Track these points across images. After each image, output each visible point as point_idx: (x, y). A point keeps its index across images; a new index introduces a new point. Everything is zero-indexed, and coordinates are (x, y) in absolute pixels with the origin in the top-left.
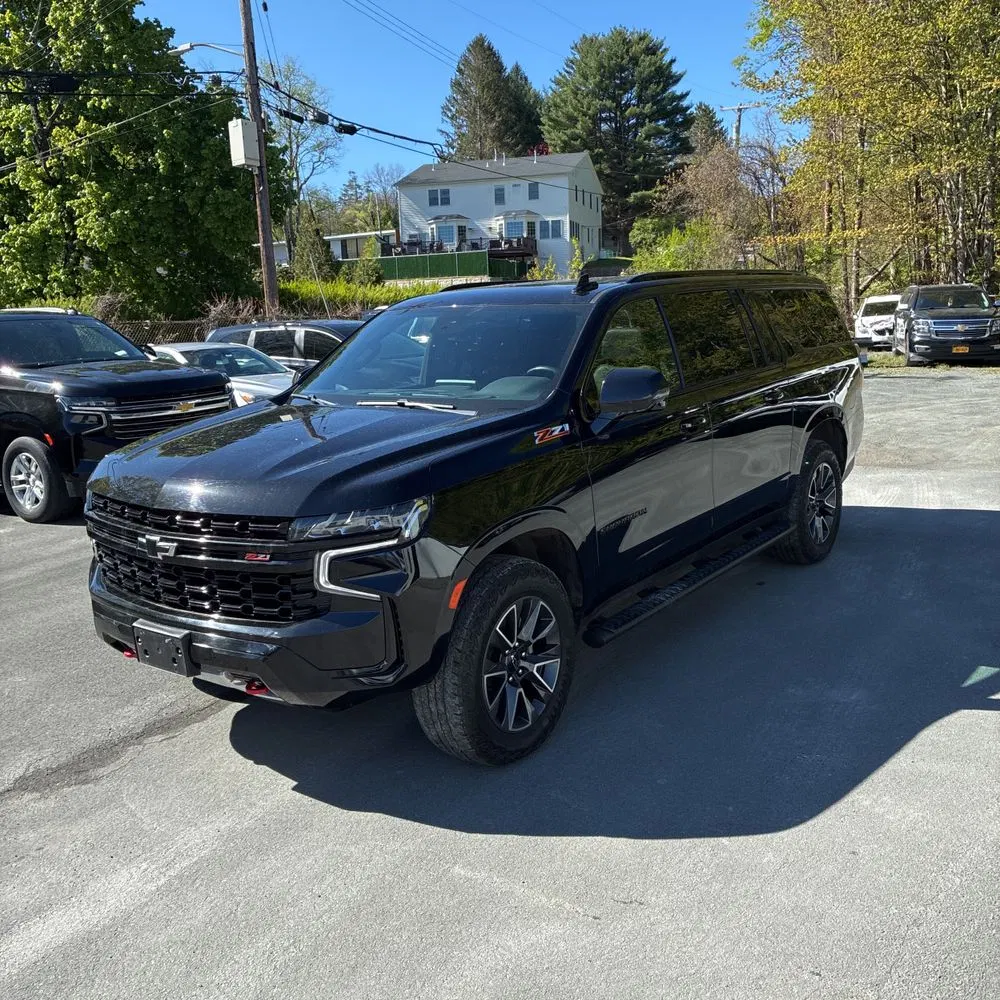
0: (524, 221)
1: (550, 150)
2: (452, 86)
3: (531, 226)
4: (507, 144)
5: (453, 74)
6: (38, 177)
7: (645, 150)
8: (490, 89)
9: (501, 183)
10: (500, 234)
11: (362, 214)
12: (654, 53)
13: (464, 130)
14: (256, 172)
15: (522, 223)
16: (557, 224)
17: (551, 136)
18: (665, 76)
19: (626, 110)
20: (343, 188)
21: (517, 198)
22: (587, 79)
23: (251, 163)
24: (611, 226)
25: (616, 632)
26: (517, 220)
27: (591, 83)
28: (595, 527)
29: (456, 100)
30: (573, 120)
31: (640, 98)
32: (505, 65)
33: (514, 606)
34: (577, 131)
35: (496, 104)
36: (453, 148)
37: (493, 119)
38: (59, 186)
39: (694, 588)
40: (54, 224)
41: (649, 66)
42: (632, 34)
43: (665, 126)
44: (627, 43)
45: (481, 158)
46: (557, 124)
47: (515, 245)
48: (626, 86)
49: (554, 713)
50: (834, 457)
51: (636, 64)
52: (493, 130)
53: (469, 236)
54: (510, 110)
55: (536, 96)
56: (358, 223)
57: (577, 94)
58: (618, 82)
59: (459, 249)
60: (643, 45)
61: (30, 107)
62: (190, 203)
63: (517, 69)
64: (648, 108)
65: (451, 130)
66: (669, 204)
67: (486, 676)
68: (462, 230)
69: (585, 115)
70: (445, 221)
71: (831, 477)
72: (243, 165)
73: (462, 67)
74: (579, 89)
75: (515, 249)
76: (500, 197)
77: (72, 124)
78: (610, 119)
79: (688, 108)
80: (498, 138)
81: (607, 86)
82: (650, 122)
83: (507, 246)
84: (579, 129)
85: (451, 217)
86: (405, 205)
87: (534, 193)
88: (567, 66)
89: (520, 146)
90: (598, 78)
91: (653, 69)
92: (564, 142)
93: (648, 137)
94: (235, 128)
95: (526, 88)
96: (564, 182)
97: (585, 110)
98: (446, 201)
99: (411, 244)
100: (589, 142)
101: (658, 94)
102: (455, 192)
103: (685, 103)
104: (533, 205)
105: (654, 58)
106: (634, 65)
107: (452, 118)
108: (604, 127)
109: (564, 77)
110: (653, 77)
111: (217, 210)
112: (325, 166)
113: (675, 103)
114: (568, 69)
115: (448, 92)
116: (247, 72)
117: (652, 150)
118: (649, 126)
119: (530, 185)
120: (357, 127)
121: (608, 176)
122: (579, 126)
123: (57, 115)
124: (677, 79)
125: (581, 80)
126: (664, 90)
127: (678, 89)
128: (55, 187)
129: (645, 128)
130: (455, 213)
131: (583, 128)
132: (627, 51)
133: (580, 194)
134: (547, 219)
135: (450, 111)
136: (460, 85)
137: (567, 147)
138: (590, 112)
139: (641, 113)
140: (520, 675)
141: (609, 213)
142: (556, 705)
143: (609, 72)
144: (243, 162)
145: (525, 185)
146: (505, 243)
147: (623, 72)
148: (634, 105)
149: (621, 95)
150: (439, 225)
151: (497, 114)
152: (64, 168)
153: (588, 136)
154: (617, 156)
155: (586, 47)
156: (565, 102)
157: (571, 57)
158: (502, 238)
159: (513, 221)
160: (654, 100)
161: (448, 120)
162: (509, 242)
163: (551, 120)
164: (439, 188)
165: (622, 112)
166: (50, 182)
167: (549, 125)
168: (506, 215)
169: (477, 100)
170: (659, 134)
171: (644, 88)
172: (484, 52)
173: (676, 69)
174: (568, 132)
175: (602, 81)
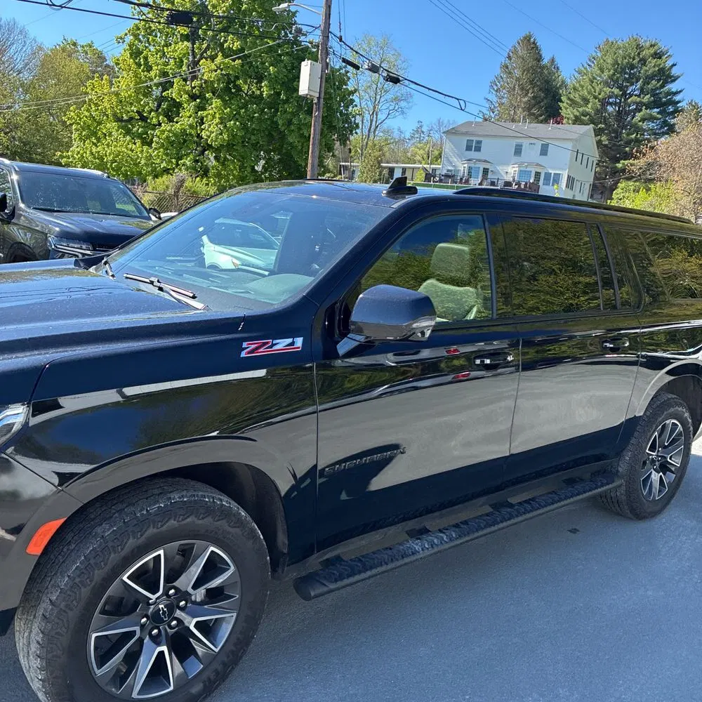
0: (533, 170)
1: (564, 122)
2: (501, 68)
3: (538, 174)
4: (534, 114)
5: (503, 59)
6: (187, 93)
7: (637, 129)
8: (528, 71)
9: (519, 141)
10: (514, 177)
11: (421, 152)
12: (660, 58)
13: (504, 100)
14: (315, 101)
15: (531, 172)
16: (558, 176)
17: (567, 111)
18: (665, 76)
19: (629, 98)
20: (412, 132)
21: (531, 153)
22: (603, 72)
23: (312, 93)
24: (600, 183)
25: (332, 586)
26: (528, 169)
27: (606, 75)
28: (315, 466)
29: (502, 78)
30: (586, 101)
31: (642, 90)
32: (543, 56)
33: (161, 552)
34: (587, 110)
35: (532, 84)
36: (493, 112)
37: (526, 95)
38: (198, 100)
39: (467, 538)
40: (191, 126)
41: (654, 67)
42: (645, 41)
43: (658, 113)
44: (640, 48)
45: (513, 122)
46: (573, 103)
47: (522, 187)
48: (632, 79)
49: (212, 677)
50: (687, 415)
51: (644, 64)
52: (525, 103)
53: (490, 176)
54: (541, 90)
55: (563, 82)
56: (418, 158)
57: (593, 82)
58: (627, 76)
59: (480, 184)
60: (652, 51)
61: (189, 44)
62: (280, 122)
63: (553, 61)
64: (646, 99)
65: (494, 99)
66: (641, 168)
67: (94, 635)
68: (486, 171)
69: (595, 97)
70: (475, 163)
71: (680, 434)
72: (307, 95)
73: (511, 54)
74: (595, 78)
75: (522, 190)
76: (518, 151)
77: (213, 58)
78: (615, 104)
79: (679, 102)
80: (528, 109)
81: (618, 78)
82: (646, 109)
83: (517, 186)
84: (589, 109)
85: (480, 161)
86: (448, 148)
87: (544, 151)
88: (590, 60)
89: (543, 116)
90: (612, 72)
91: (657, 69)
92: (576, 116)
93: (643, 120)
94: (306, 67)
95: (556, 75)
96: (569, 145)
97: (597, 94)
98: (478, 149)
99: (447, 176)
100: (595, 119)
101: (657, 88)
102: (486, 144)
103: (677, 98)
104: (542, 160)
105: (659, 61)
106: (642, 65)
107: (497, 91)
108: (610, 109)
109: (586, 69)
110: (655, 76)
111: (300, 129)
112: (397, 114)
113: (669, 97)
114: (590, 63)
115: (498, 71)
116: (322, 27)
117: (645, 130)
118: (644, 112)
119: (542, 144)
120: (401, 79)
121: (606, 146)
122: (589, 106)
123: (205, 51)
124: (675, 79)
125: (599, 72)
126: (663, 86)
127: (673, 87)
128: (195, 100)
129: (642, 113)
130: (483, 158)
131: (592, 108)
132: (639, 54)
133: (580, 156)
134: (550, 172)
135: (497, 85)
136: (507, 67)
137: (577, 120)
138: (600, 96)
139: (641, 102)
140: (171, 628)
141: (600, 173)
142: (220, 668)
143: (621, 68)
144: (306, 92)
145: (539, 144)
146: (516, 185)
147: (633, 69)
148: (636, 95)
149: (627, 87)
150: (470, 165)
151: (530, 91)
152: (203, 88)
153: (596, 114)
154: (615, 131)
155: (607, 47)
156: (582, 87)
157: (594, 54)
158: (514, 180)
159: (524, 169)
160: (653, 93)
161: (494, 92)
162: (518, 184)
163: (569, 99)
164: (475, 139)
165: (626, 100)
166: (193, 97)
167: (567, 103)
168: (520, 165)
169: (518, 79)
170: (652, 119)
171: (646, 82)
172: (531, 45)
173: (674, 72)
174: (581, 110)
175: (614, 74)
